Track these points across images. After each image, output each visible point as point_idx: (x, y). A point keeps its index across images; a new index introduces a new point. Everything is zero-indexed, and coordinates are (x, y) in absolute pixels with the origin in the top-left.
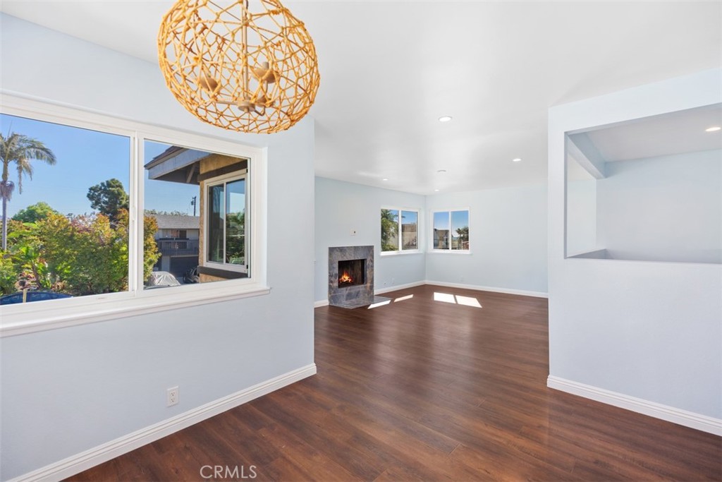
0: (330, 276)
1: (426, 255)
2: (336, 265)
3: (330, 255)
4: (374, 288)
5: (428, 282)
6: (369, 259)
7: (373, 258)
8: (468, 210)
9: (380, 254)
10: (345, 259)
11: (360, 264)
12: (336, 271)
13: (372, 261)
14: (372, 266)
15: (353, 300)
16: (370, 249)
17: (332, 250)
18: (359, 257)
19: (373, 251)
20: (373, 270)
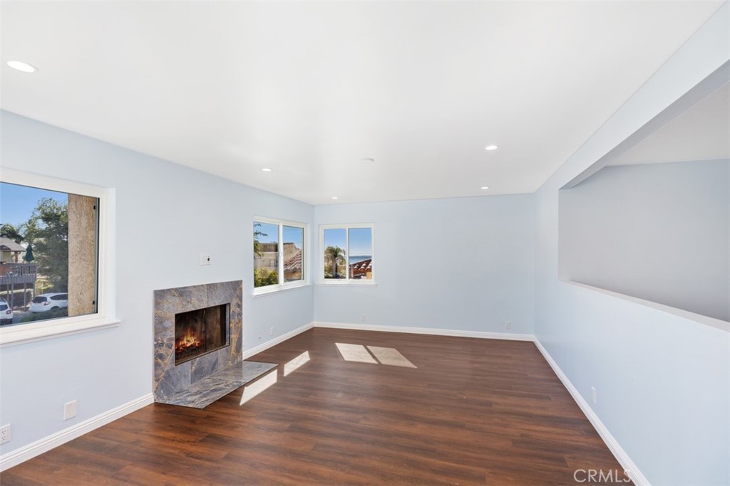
0: (158, 345)
1: (313, 287)
2: (171, 323)
3: (157, 304)
4: (243, 348)
5: (317, 323)
6: (234, 302)
7: (241, 300)
8: (371, 225)
9: (252, 293)
10: (190, 308)
11: (218, 311)
12: (171, 333)
13: (240, 306)
14: (240, 314)
15: (206, 380)
16: (236, 286)
17: (160, 295)
18: (217, 302)
19: (241, 289)
20: (240, 321)
